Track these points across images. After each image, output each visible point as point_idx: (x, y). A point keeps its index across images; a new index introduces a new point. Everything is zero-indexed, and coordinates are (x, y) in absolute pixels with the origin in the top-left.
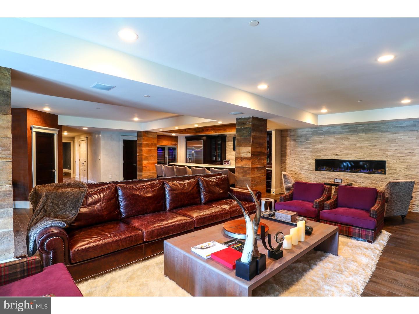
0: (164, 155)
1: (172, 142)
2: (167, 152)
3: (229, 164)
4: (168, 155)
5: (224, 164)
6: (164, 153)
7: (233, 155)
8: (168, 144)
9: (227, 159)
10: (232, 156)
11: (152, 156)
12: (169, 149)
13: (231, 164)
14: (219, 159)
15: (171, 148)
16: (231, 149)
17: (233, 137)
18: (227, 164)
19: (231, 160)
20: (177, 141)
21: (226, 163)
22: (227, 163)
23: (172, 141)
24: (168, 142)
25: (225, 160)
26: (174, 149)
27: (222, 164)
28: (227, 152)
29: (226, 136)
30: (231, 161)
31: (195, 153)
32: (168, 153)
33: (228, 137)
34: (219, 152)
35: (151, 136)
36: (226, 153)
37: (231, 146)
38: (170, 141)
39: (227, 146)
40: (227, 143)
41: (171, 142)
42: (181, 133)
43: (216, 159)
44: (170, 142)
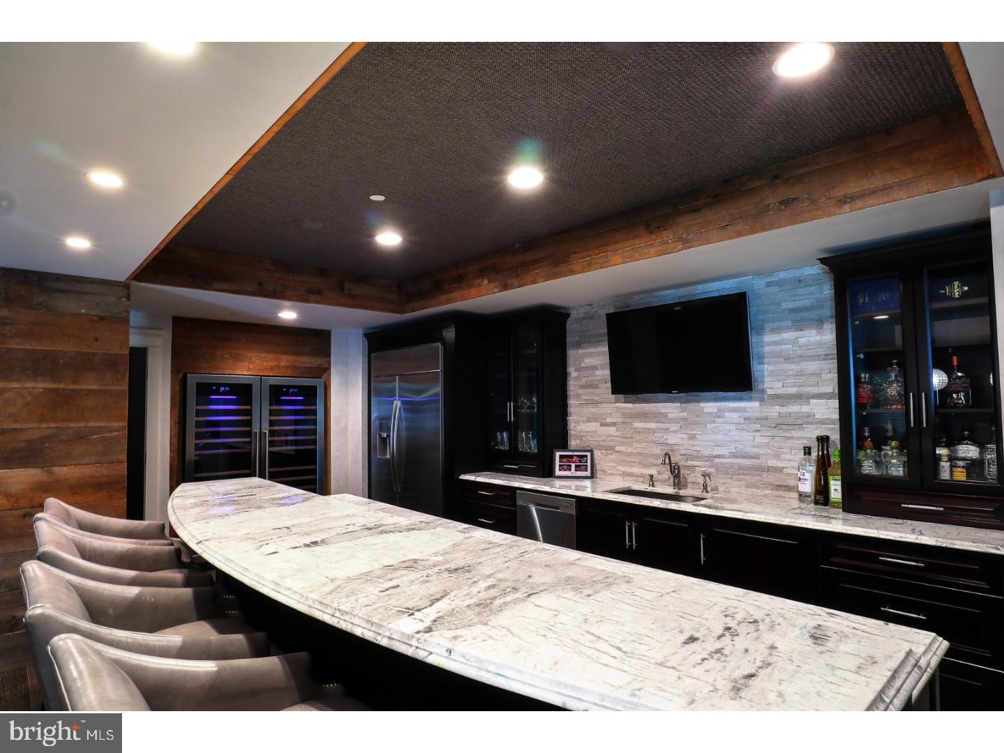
0: (249, 423)
1: (300, 359)
2: (266, 408)
3: (588, 473)
4: (272, 423)
5: (558, 472)
6: (249, 413)
7: (609, 420)
8: (271, 368)
9: (573, 443)
10: (602, 425)
11: (81, 437)
12: (277, 393)
13: (599, 474)
14: (527, 442)
15: (288, 387)
16: (597, 387)
17: (608, 316)
18: (573, 472)
19: (600, 447)
20: (326, 353)
21: (569, 469)
22: (578, 468)
23: (297, 354)
24: (272, 356)
25: (565, 446)
26: (309, 394)
27: (546, 472)
28: (572, 402)
29: (568, 315)
30: (597, 453)
31: (406, 410)
32: (271, 413)
33: (579, 320)
34: (528, 404)
35: (69, 305)
36: (571, 410)
37: (595, 368)
38: (285, 353)
39: (572, 372)
40: (572, 354)
41: (292, 358)
42: (312, 297)
43: (513, 440)
44: (285, 358)
